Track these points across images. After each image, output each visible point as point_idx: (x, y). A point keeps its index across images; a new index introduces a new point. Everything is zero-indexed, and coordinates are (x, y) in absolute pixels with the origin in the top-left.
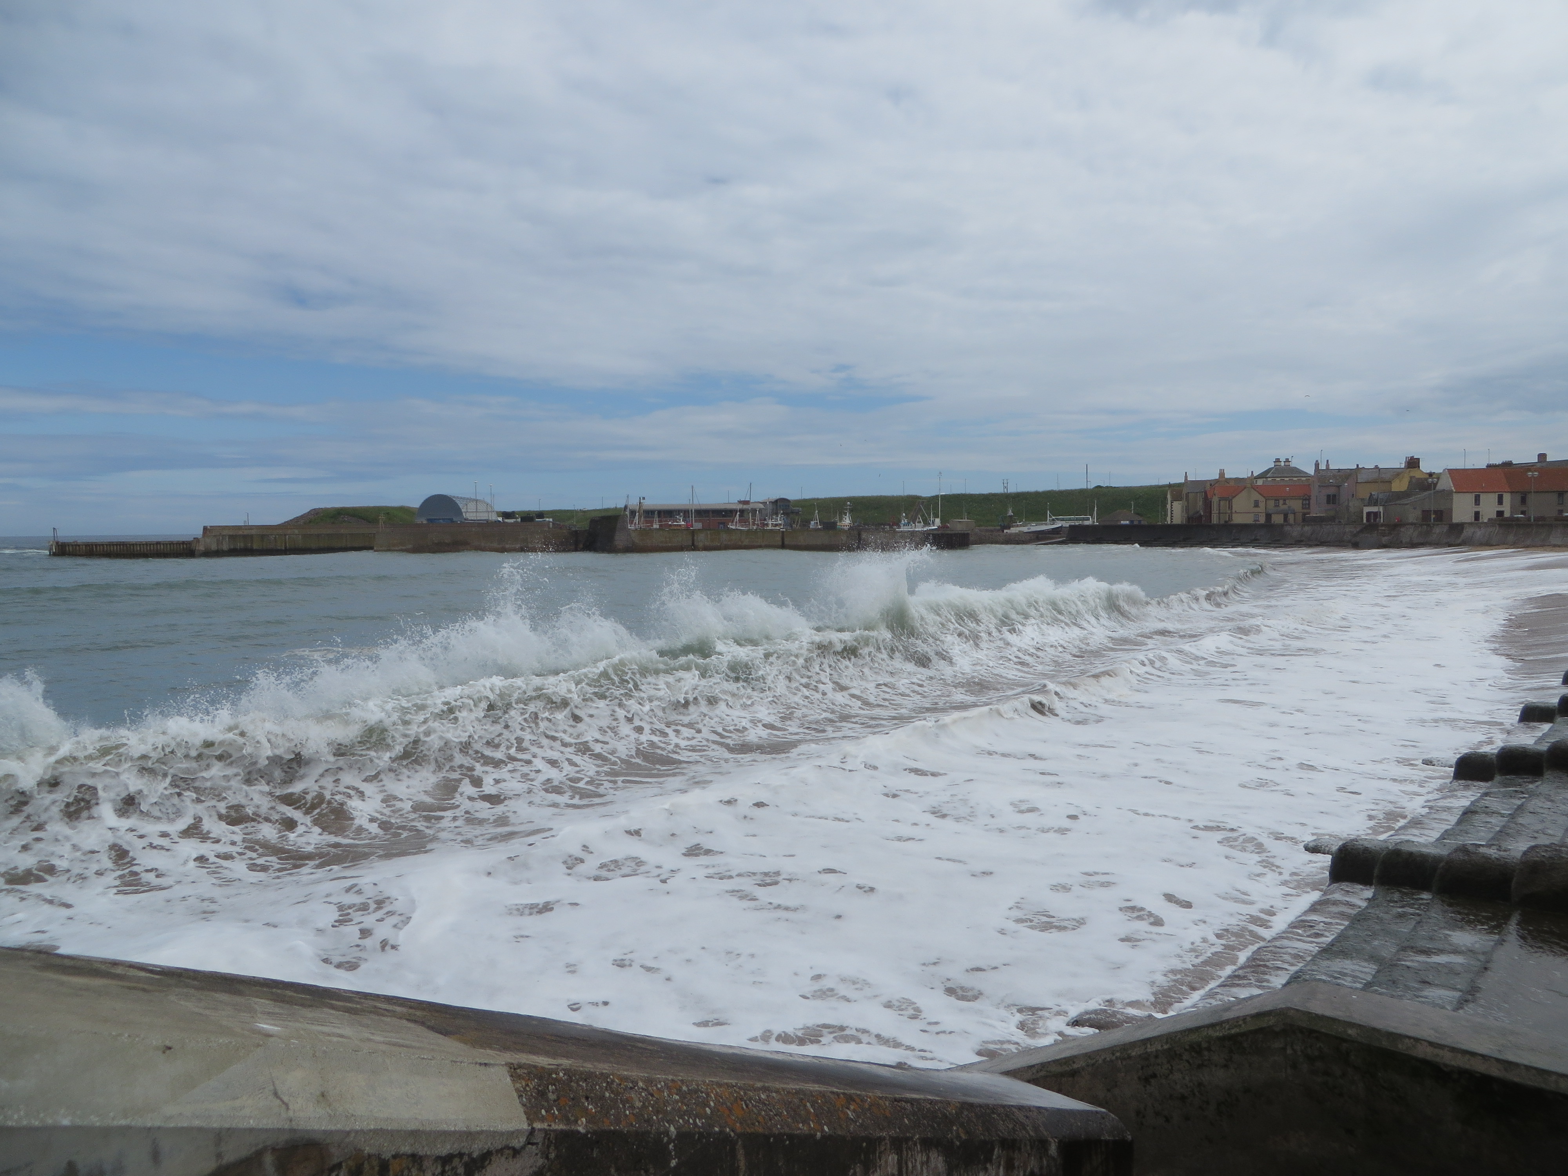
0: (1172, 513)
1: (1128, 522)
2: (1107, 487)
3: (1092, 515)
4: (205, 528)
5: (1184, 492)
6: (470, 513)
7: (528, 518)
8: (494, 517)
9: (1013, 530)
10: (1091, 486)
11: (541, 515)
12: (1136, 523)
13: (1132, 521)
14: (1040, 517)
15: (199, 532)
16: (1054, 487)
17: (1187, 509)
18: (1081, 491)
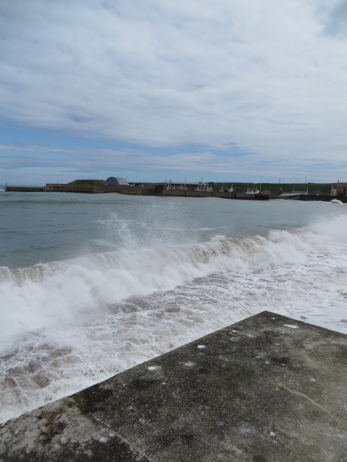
0: (333, 193)
1: (319, 195)
2: (312, 183)
3: (306, 192)
4: (47, 184)
5: (337, 186)
6: (121, 183)
7: (137, 185)
8: (127, 184)
9: (282, 195)
10: (307, 183)
11: (140, 184)
12: (321, 195)
13: (320, 194)
14: (290, 191)
15: (45, 185)
16: (295, 183)
17: (338, 191)
18: (304, 184)
